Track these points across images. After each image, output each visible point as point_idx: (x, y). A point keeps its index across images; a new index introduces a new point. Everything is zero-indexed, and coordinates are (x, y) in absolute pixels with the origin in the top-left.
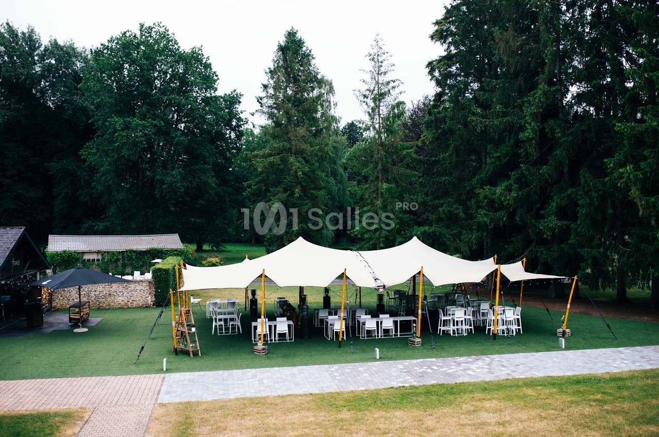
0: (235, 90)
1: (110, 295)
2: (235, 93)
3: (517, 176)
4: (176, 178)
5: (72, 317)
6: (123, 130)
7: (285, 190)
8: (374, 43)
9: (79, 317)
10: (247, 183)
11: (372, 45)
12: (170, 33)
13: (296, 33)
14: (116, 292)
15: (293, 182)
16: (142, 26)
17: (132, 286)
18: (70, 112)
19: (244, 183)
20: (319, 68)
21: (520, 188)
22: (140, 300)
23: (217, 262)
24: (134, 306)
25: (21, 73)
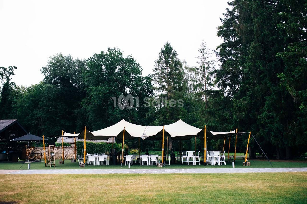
0: (150, 74)
1: (58, 153)
2: (150, 76)
3: (251, 93)
4: (117, 113)
5: (29, 158)
6: (95, 91)
7: (163, 115)
8: (201, 44)
9: (32, 158)
10: (147, 113)
11: (200, 45)
12: (121, 51)
13: (169, 44)
14: (60, 152)
15: (166, 111)
16: (109, 49)
17: (67, 150)
18: (82, 88)
19: (146, 114)
20: (179, 59)
21: (251, 99)
22: (70, 156)
23: (136, 152)
24: (68, 159)
25: (63, 72)
